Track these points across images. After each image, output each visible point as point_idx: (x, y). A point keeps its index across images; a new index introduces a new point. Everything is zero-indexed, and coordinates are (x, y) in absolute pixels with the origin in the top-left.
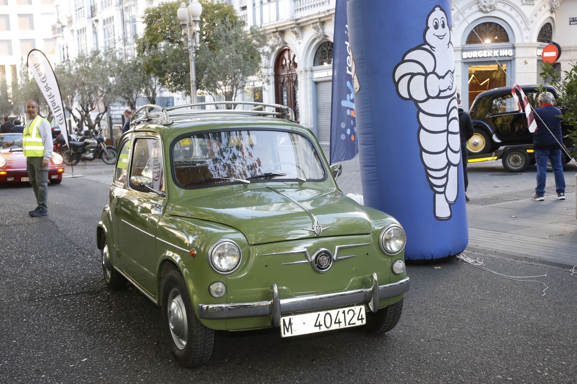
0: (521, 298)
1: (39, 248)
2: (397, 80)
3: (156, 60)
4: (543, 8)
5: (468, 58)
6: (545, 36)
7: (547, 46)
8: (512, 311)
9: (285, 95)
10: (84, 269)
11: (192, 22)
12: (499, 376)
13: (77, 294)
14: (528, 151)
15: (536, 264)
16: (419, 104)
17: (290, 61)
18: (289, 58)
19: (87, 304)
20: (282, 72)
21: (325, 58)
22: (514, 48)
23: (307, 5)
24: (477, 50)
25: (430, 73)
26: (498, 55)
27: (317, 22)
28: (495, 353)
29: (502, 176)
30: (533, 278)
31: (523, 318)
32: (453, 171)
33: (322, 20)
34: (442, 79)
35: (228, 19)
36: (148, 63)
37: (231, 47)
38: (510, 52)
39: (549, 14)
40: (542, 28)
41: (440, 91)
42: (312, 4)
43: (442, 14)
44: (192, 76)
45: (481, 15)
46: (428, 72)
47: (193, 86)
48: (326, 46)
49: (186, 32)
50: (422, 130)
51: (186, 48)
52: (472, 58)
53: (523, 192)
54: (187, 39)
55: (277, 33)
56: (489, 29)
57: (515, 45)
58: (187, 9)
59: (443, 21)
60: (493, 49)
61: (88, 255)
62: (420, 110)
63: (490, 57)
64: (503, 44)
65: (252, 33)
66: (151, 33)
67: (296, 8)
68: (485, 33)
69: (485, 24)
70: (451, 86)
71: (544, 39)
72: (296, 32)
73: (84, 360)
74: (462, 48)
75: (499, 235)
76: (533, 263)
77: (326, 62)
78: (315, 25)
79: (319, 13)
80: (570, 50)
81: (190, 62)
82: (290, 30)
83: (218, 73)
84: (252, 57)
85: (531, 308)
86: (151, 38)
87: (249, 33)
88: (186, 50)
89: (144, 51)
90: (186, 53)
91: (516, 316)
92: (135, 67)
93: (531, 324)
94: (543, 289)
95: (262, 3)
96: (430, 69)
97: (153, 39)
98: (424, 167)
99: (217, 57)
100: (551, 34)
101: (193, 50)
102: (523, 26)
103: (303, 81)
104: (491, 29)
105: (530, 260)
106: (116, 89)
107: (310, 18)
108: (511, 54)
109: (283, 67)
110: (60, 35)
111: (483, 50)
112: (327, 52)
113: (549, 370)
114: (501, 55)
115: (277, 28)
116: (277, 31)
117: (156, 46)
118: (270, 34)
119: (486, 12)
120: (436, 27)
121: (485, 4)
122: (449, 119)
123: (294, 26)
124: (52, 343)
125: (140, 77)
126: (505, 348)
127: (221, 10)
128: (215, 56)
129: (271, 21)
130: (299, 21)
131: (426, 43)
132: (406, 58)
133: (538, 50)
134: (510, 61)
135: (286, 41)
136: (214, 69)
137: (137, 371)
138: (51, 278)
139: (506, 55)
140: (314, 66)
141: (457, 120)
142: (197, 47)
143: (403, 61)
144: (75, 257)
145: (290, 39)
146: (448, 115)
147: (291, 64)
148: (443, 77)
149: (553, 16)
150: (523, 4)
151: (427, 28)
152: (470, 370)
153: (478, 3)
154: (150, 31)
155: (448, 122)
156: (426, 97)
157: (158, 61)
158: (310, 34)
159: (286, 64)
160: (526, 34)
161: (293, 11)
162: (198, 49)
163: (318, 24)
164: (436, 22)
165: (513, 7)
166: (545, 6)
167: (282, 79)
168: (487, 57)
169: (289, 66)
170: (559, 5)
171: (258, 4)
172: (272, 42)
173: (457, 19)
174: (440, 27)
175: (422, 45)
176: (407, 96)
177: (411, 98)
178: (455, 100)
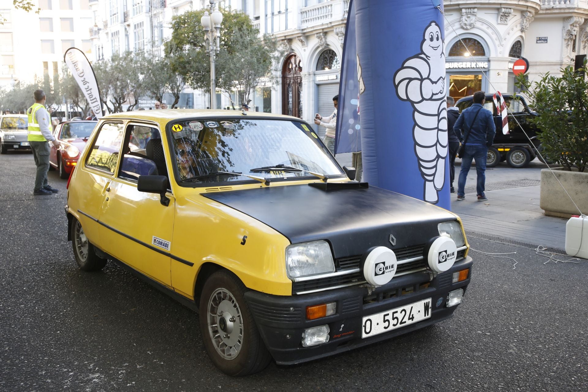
0: (495, 270)
2: (397, 83)
3: (181, 60)
4: (515, 28)
5: (450, 68)
6: (515, 52)
7: (517, 61)
8: (489, 280)
9: (290, 95)
11: (214, 29)
12: (479, 332)
14: (499, 150)
15: (507, 243)
16: (415, 104)
17: (296, 66)
18: (295, 63)
20: (289, 75)
21: (326, 64)
22: (489, 61)
23: (312, 17)
24: (458, 61)
25: (425, 79)
26: (475, 67)
27: (320, 33)
28: (476, 313)
30: (505, 255)
31: (498, 286)
32: (441, 162)
33: (325, 31)
34: (434, 84)
35: (245, 27)
36: (174, 63)
37: (247, 51)
38: (485, 65)
39: (519, 34)
40: (513, 45)
42: (317, 16)
43: (437, 29)
44: (212, 75)
45: (463, 31)
46: (423, 78)
47: (213, 84)
48: (327, 53)
49: (208, 37)
50: (416, 127)
51: (208, 51)
52: (453, 68)
53: (495, 184)
54: (209, 44)
56: (468, 44)
57: (490, 59)
58: (209, 17)
59: (437, 35)
60: (471, 61)
62: (416, 110)
63: (469, 68)
64: (480, 57)
65: (265, 40)
66: (178, 37)
67: (303, 20)
68: (465, 48)
69: (465, 39)
70: (442, 90)
71: (515, 54)
72: (302, 40)
74: (446, 59)
75: (476, 219)
76: (505, 243)
77: (327, 67)
78: (318, 35)
79: (323, 25)
80: (536, 65)
81: (211, 63)
82: (297, 38)
83: (235, 73)
84: (264, 61)
85: (504, 279)
86: (177, 41)
87: (262, 39)
88: (208, 53)
89: (171, 53)
90: (208, 55)
91: (492, 284)
92: (163, 66)
93: (504, 291)
94: (513, 264)
95: (273, 14)
96: (425, 75)
97: (179, 43)
98: (416, 158)
99: (234, 59)
100: (521, 50)
101: (213, 53)
102: (497, 43)
103: (307, 83)
104: (470, 44)
105: (502, 240)
106: (146, 84)
107: (315, 29)
108: (486, 66)
109: (290, 70)
110: (97, 36)
111: (462, 61)
112: (328, 59)
113: (520, 328)
114: (478, 67)
115: (285, 36)
116: (285, 39)
117: (181, 49)
118: (279, 41)
120: (432, 40)
121: (466, 22)
122: (440, 118)
123: (300, 35)
125: (167, 75)
126: (483, 309)
127: (238, 19)
129: (281, 30)
130: (305, 31)
131: (423, 53)
132: (405, 65)
133: (510, 64)
134: (485, 72)
135: (293, 48)
136: (232, 70)
139: (482, 67)
140: (316, 70)
142: (218, 51)
143: (403, 68)
145: (297, 46)
146: (438, 115)
147: (297, 68)
148: (436, 83)
149: (523, 35)
150: (498, 24)
151: (424, 40)
152: (455, 326)
153: (460, 21)
154: (176, 35)
155: (439, 121)
156: (421, 99)
157: (183, 62)
158: (314, 42)
159: (292, 68)
160: (500, 49)
161: (300, 22)
162: (218, 52)
163: (321, 34)
164: (432, 36)
165: (490, 26)
166: (516, 26)
167: (288, 81)
168: (466, 68)
169: (295, 69)
170: (528, 26)
171: (269, 15)
172: (281, 48)
174: (435, 39)
175: (419, 54)
176: (405, 98)
177: (408, 99)
178: (445, 102)
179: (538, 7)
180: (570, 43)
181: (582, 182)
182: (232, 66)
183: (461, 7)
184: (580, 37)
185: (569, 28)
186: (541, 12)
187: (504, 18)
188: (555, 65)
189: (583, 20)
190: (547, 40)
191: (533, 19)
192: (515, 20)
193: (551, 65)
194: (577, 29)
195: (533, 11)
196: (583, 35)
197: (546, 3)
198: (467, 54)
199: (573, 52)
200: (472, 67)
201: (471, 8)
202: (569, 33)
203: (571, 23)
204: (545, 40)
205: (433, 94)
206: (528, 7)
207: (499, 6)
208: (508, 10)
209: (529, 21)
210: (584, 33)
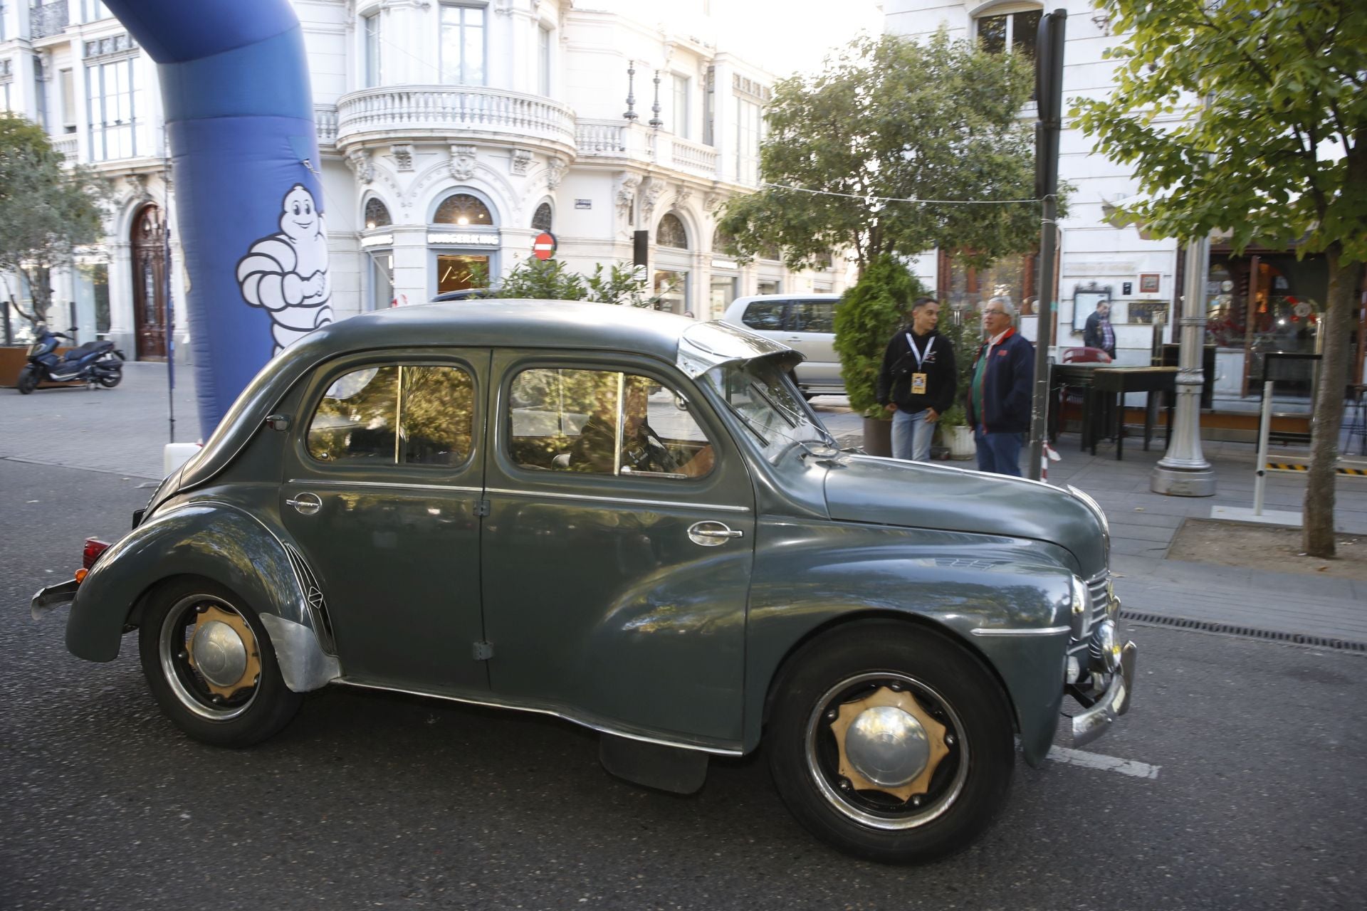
4: (538, 183)
5: (436, 243)
6: (542, 220)
7: (542, 236)
9: (150, 280)
17: (159, 226)
18: (157, 221)
20: (145, 243)
22: (499, 234)
24: (449, 232)
26: (477, 242)
34: (306, 282)
35: (29, 148)
38: (493, 240)
39: (546, 192)
40: (538, 210)
43: (306, 195)
45: (454, 183)
46: (286, 272)
52: (442, 243)
55: (134, 178)
56: (464, 204)
57: (501, 230)
59: (307, 205)
60: (470, 233)
62: (275, 322)
63: (466, 244)
64: (485, 227)
65: (76, 175)
68: (460, 210)
69: (459, 196)
70: (321, 291)
71: (541, 225)
72: (166, 178)
74: (428, 227)
80: (576, 243)
82: (156, 174)
84: (79, 216)
87: (71, 173)
95: (104, 124)
100: (551, 218)
102: (511, 204)
104: (468, 204)
108: (495, 242)
109: (147, 233)
111: (456, 233)
114: (481, 242)
115: (133, 169)
116: (133, 175)
118: (121, 177)
119: (461, 180)
120: (297, 212)
121: (459, 168)
123: (163, 169)
127: (18, 131)
129: (122, 157)
133: (531, 239)
134: (495, 251)
135: (150, 192)
139: (489, 243)
145: (157, 189)
147: (160, 231)
148: (308, 279)
149: (553, 194)
150: (511, 175)
153: (449, 166)
159: (150, 230)
160: (516, 215)
161: (161, 145)
164: (297, 206)
165: (498, 177)
166: (540, 180)
167: (144, 253)
168: (462, 244)
169: (157, 233)
170: (559, 181)
171: (97, 126)
172: (125, 190)
173: (420, 185)
174: (303, 212)
175: (276, 234)
176: (256, 303)
177: (262, 305)
178: (327, 310)
179: (571, 153)
180: (623, 212)
183: (450, 142)
184: (639, 203)
185: (621, 188)
186: (578, 160)
187: (520, 166)
188: (605, 244)
189: (640, 179)
190: (590, 205)
191: (567, 171)
192: (537, 168)
193: (598, 244)
194: (633, 191)
195: (566, 158)
196: (642, 201)
197: (586, 147)
198: (463, 221)
199: (630, 227)
200: (472, 242)
201: (466, 145)
202: (622, 196)
203: (624, 181)
204: (588, 205)
205: (305, 297)
206: (556, 151)
207: (510, 146)
208: (525, 154)
209: (562, 172)
210: (644, 199)
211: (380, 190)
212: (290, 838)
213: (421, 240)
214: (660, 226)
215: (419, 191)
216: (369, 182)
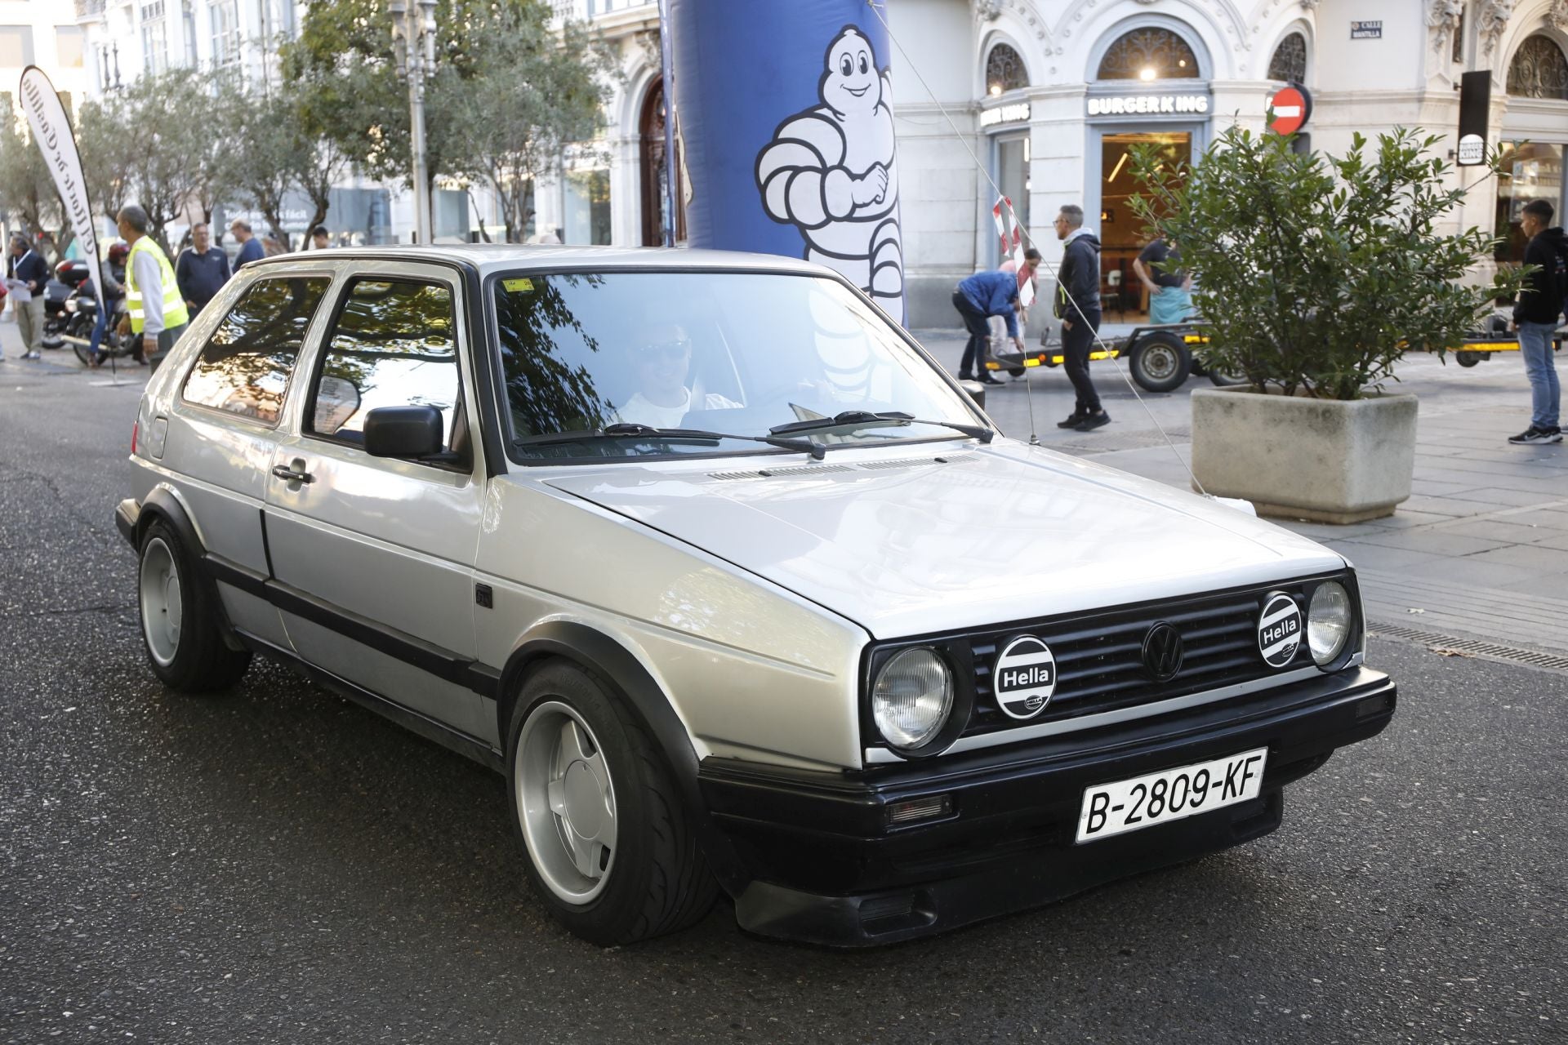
1: (8, 530)
2: (763, 181)
3: (329, 96)
5: (1100, 114)
6: (1287, 64)
7: (1284, 91)
10: (100, 569)
11: (417, 8)
13: (77, 612)
19: (94, 627)
20: (660, 135)
22: (1210, 92)
24: (1123, 94)
25: (833, 168)
26: (1171, 109)
29: (1123, 401)
34: (858, 181)
36: (309, 106)
37: (513, 71)
38: (1199, 103)
39: (1297, 13)
40: (1281, 46)
41: (855, 206)
43: (861, 43)
44: (416, 143)
45: (1135, 8)
46: (829, 165)
47: (418, 166)
49: (402, 32)
51: (403, 71)
52: (1111, 114)
54: (404, 49)
55: (647, 36)
56: (1152, 44)
57: (1214, 86)
59: (863, 59)
60: (1160, 94)
61: (115, 543)
62: (811, 245)
63: (1153, 113)
64: (1186, 82)
65: (567, 38)
66: (318, 29)
68: (1143, 55)
69: (1142, 31)
70: (882, 194)
71: (1286, 72)
73: (69, 710)
74: (1088, 89)
81: (412, 106)
84: (568, 97)
86: (317, 41)
87: (561, 36)
88: (404, 76)
89: (299, 74)
90: (402, 84)
92: (279, 114)
96: (832, 160)
97: (323, 46)
99: (477, 95)
100: (1304, 59)
101: (418, 76)
102: (1232, 40)
104: (1157, 44)
106: (231, 167)
108: (1203, 108)
109: (662, 121)
110: (98, 17)
111: (1136, 94)
114: (1179, 109)
115: (645, 23)
116: (646, 31)
117: (330, 66)
118: (629, 35)
119: (1147, 3)
120: (847, 71)
122: (876, 265)
124: (10, 683)
125: (286, 140)
128: (474, 94)
132: (782, 135)
133: (1267, 96)
134: (1202, 123)
136: (470, 126)
137: (166, 727)
138: (25, 584)
139: (1192, 109)
141: (897, 266)
142: (429, 71)
143: (776, 141)
144: (85, 548)
146: (872, 256)
148: (862, 177)
149: (1310, 16)
151: (827, 73)
154: (315, 24)
155: (873, 272)
156: (823, 217)
157: (333, 103)
160: (1240, 58)
162: (432, 75)
164: (847, 61)
167: (659, 152)
168: (1147, 113)
172: (634, 56)
173: (1077, 17)
174: (856, 70)
175: (815, 107)
176: (784, 216)
177: (792, 219)
178: (891, 225)
180: (1444, 38)
181: (1281, 421)
182: (469, 114)
184: (1475, 20)
188: (1403, 101)
190: (1380, 30)
193: (1392, 101)
196: (1482, 16)
198: (1148, 74)
199: (1456, 65)
200: (1164, 110)
202: (1443, 10)
204: (1376, 30)
210: (1485, 10)
211: (1011, 30)
212: (749, 995)
213: (1074, 110)
214: (1517, 59)
215: (1074, 27)
216: (994, 17)
